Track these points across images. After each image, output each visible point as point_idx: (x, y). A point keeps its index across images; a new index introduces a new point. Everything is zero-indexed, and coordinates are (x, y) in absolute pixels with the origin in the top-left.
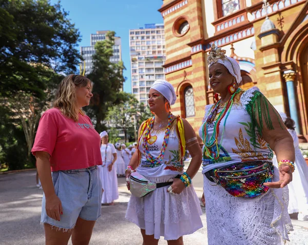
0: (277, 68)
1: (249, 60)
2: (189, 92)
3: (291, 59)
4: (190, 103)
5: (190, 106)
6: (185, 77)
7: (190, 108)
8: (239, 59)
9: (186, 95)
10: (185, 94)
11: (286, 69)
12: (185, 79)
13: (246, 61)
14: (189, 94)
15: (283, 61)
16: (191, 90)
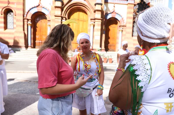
0: (60, 18)
1: (47, 9)
2: (10, 14)
3: (65, 16)
4: (10, 21)
5: (10, 23)
6: (9, 4)
7: (10, 24)
8: (43, 6)
9: (8, 16)
10: (7, 14)
11: (63, 19)
12: (9, 6)
13: (46, 9)
14: (10, 15)
15: (63, 16)
16: (12, 13)
